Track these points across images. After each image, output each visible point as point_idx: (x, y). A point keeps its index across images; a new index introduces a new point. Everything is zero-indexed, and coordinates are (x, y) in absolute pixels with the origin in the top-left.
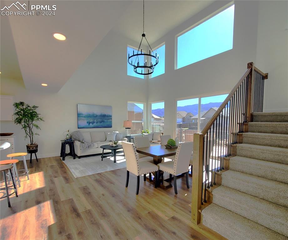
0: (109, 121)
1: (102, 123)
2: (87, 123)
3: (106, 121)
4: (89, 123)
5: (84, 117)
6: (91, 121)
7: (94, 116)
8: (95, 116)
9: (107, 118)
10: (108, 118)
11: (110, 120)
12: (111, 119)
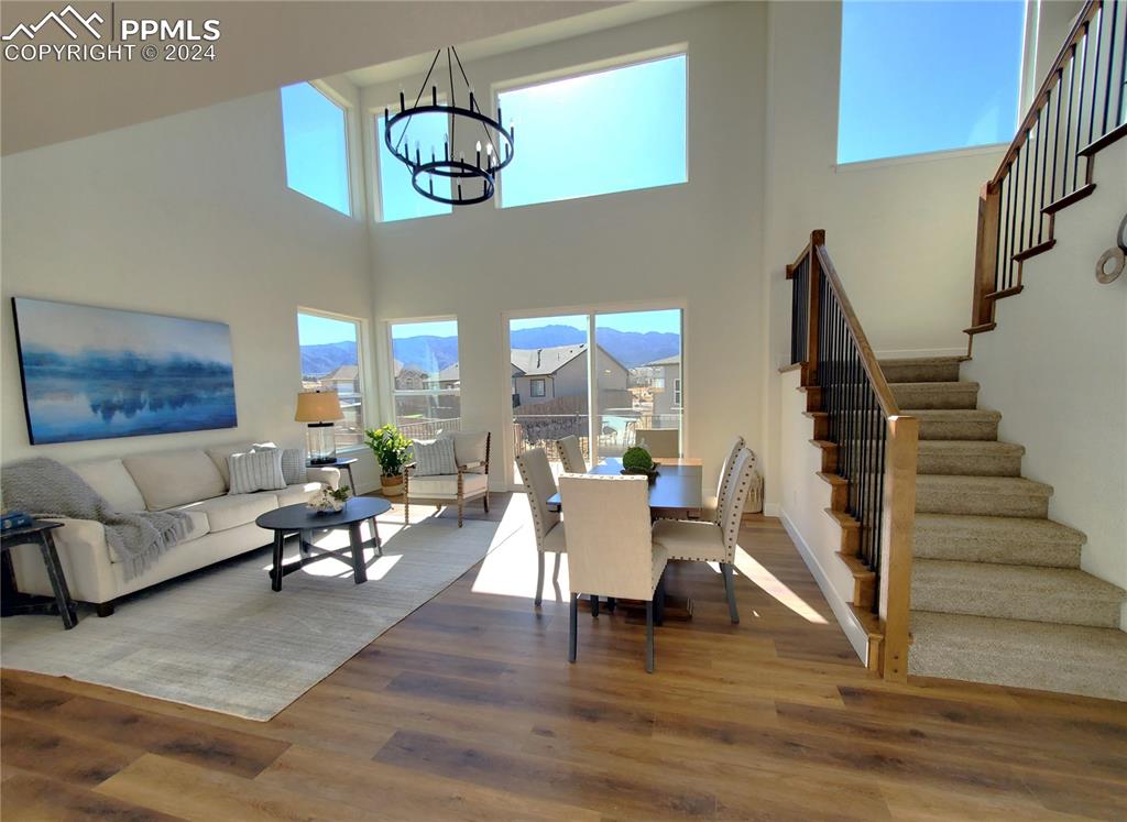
0: (218, 394)
1: (186, 406)
2: (95, 408)
3: (203, 395)
4: (108, 409)
5: (73, 375)
6: (119, 396)
7: (134, 372)
8: (140, 368)
9: (206, 380)
10: (214, 380)
11: (226, 391)
12: (232, 385)
